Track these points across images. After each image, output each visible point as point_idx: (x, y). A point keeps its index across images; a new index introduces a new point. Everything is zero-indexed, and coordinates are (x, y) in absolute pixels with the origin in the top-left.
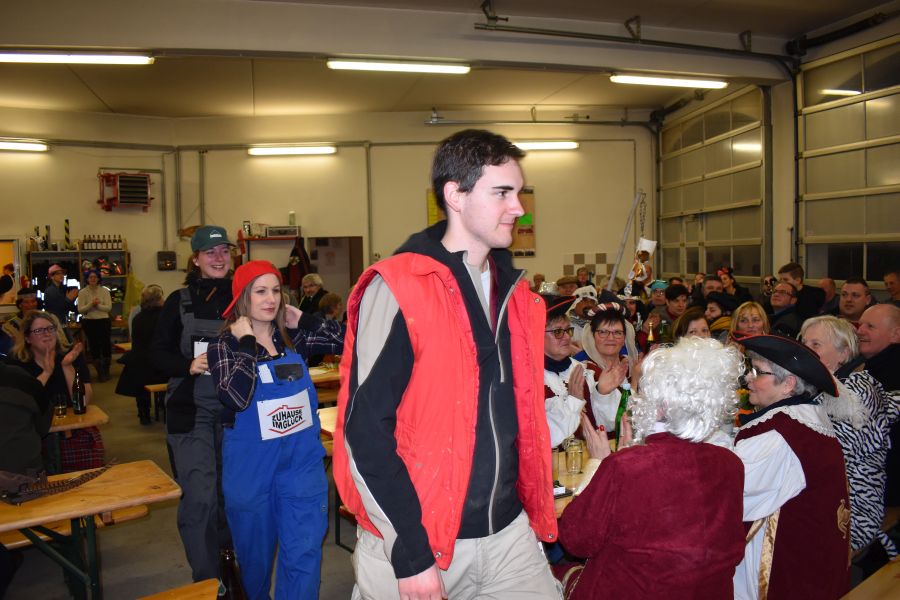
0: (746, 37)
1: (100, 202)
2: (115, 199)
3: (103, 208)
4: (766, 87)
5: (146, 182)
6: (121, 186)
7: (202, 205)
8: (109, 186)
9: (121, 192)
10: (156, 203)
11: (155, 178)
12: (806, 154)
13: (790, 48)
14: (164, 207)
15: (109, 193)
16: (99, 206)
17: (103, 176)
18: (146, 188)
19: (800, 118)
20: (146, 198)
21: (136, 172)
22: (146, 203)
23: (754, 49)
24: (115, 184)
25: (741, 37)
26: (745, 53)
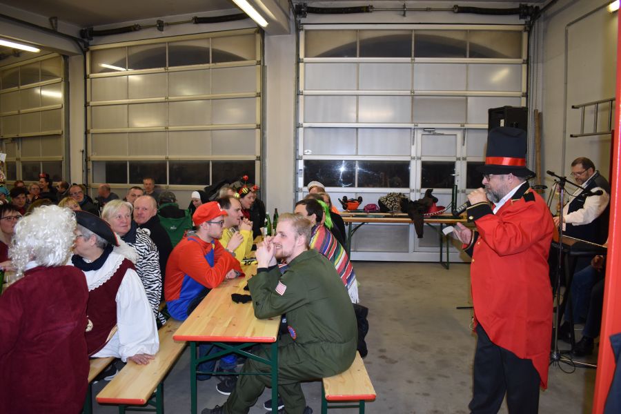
0: (54, 21)
4: (66, 56)
12: (91, 103)
13: (82, 33)
19: (88, 80)
23: (59, 30)
25: (50, 20)
26: (53, 31)
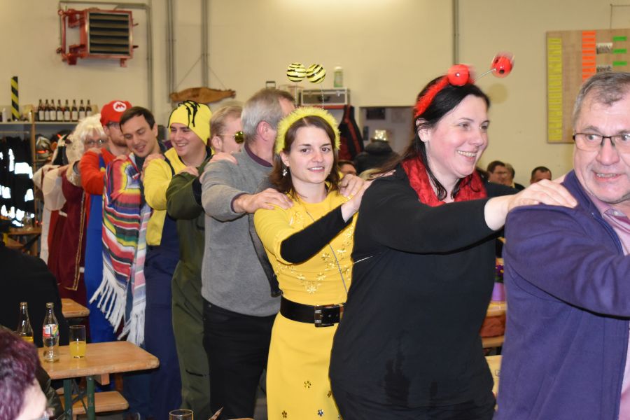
1: (61, 51)
2: (83, 46)
3: (64, 60)
5: (126, 22)
6: (91, 29)
7: (205, 56)
8: (72, 27)
9: (92, 36)
10: (139, 54)
11: (138, 16)
14: (149, 59)
15: (73, 38)
16: (60, 57)
17: (66, 14)
18: (127, 30)
20: (127, 46)
21: (111, 8)
22: (127, 53)
24: (82, 25)
